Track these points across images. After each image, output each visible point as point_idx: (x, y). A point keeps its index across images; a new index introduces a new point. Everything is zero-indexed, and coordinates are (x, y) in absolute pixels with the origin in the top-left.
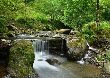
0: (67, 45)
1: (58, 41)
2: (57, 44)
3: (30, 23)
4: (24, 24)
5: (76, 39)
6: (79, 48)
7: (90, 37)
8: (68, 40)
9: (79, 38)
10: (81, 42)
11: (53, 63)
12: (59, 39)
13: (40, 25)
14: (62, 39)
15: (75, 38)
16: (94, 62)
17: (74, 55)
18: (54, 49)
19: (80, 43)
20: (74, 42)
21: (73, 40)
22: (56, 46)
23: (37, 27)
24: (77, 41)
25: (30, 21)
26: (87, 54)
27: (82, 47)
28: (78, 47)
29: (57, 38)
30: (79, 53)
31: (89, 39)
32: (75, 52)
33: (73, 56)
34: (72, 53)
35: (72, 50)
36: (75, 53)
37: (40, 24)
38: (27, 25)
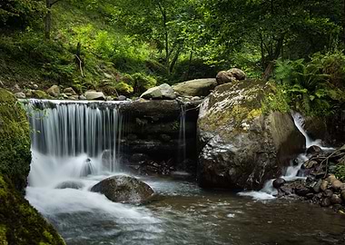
0: (201, 125)
1: (163, 112)
2: (157, 128)
3: (64, 63)
4: (39, 67)
5: (241, 97)
6: (254, 131)
7: (312, 98)
8: (206, 105)
9: (254, 90)
10: (265, 107)
11: (123, 195)
12: (167, 105)
13: (107, 75)
14: (180, 104)
15: (237, 95)
16: (321, 190)
17: (230, 165)
18: (145, 151)
19: (255, 112)
20: (231, 109)
21: (226, 101)
22: (156, 136)
23: (96, 84)
24: (244, 103)
25: (63, 57)
26: (295, 164)
27: (267, 127)
28: (246, 126)
29: (159, 98)
30: (250, 153)
31: (307, 106)
32: (235, 150)
33: (222, 168)
34: (220, 155)
35: (218, 145)
36: (231, 154)
37: (107, 72)
38: (48, 70)
